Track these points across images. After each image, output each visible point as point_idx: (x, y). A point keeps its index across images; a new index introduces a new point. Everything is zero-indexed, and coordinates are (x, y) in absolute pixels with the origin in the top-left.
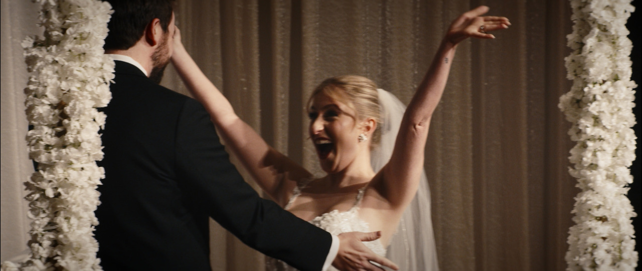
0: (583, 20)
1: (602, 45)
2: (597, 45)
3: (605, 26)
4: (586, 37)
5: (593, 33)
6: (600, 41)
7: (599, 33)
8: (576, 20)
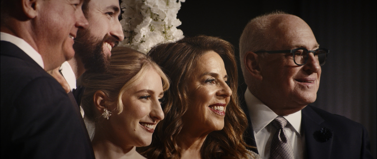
0: (133, 9)
1: (155, 35)
2: (150, 35)
3: (158, 15)
4: (138, 26)
5: (147, 22)
6: (152, 30)
7: (151, 22)
8: (125, 8)
